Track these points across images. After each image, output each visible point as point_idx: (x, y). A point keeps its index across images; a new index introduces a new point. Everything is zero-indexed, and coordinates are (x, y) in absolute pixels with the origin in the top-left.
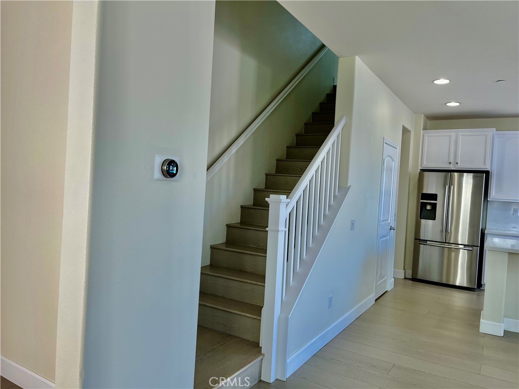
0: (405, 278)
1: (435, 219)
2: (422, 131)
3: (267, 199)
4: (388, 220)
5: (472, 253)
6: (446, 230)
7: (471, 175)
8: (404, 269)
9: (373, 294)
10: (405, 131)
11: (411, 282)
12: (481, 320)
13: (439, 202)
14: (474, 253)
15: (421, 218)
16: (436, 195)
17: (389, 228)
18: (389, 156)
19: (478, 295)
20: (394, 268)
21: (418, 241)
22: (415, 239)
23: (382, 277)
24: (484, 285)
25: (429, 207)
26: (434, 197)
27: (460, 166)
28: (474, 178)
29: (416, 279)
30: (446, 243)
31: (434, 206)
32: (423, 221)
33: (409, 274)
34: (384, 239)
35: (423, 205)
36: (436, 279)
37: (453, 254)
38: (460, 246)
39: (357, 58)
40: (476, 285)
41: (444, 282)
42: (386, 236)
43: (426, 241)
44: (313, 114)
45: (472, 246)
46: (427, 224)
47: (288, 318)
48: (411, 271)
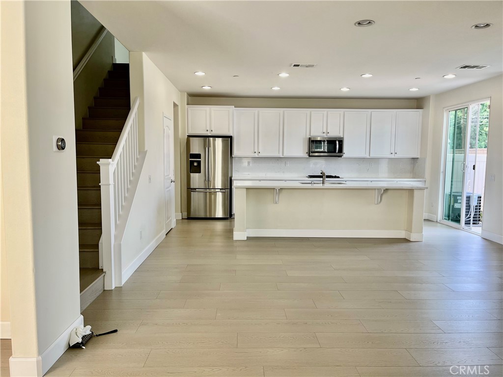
0: (182, 219)
1: (200, 172)
2: (186, 106)
3: (98, 162)
4: (169, 175)
5: (225, 194)
6: (208, 180)
7: (220, 139)
8: (181, 212)
9: (164, 230)
10: (175, 105)
11: (186, 220)
12: (234, 233)
13: (202, 160)
14: (227, 193)
15: (191, 173)
16: (200, 155)
17: (170, 181)
18: (167, 126)
19: (231, 221)
20: (175, 212)
21: (190, 190)
22: (188, 188)
23: (168, 218)
24: (234, 215)
25: (195, 164)
26: (198, 156)
27: (214, 133)
28: (223, 141)
29: (190, 218)
30: (208, 190)
31: (199, 163)
32: (192, 175)
33: (185, 215)
34: (168, 189)
35: (192, 162)
36: (202, 216)
37: (213, 196)
38: (217, 190)
39: (144, 53)
40: (229, 215)
41: (208, 216)
42: (168, 187)
43: (196, 189)
44: (100, 89)
45: (225, 189)
46: (195, 176)
47: (121, 244)
48: (186, 213)
